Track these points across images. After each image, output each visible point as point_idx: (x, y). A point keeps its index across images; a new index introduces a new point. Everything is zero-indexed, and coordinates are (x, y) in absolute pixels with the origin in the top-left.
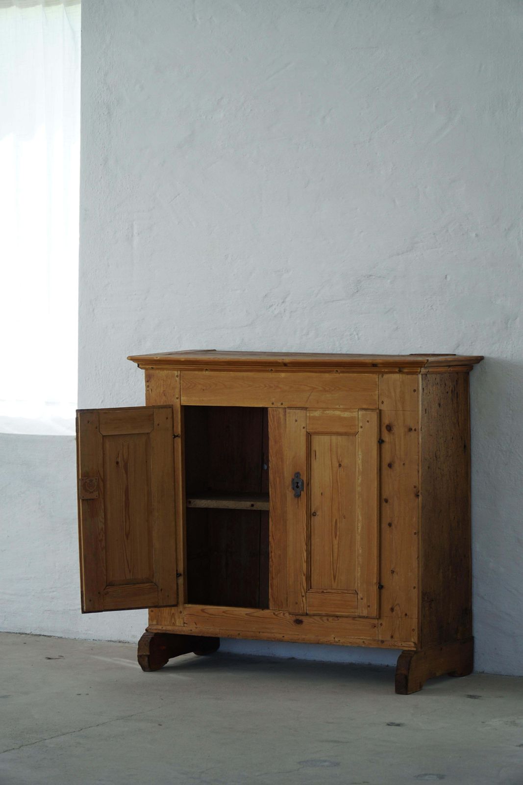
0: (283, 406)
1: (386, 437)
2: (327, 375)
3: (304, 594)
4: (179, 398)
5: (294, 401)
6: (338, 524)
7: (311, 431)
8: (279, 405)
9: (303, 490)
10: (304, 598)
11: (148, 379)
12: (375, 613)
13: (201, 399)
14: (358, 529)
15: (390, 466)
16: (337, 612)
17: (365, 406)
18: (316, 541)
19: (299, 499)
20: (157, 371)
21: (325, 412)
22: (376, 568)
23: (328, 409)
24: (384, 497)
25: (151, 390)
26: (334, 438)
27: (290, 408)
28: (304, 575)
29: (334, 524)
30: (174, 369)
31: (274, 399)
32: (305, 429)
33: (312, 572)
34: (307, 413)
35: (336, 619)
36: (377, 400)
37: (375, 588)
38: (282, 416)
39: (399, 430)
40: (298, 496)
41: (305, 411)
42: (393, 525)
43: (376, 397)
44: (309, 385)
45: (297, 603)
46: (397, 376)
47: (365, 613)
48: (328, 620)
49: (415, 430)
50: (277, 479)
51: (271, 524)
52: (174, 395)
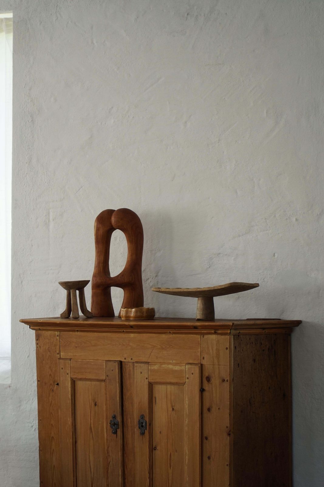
0: (132, 361)
1: (206, 386)
2: (164, 336)
4: (59, 353)
5: (140, 357)
6: (172, 457)
7: (152, 381)
8: (130, 360)
9: (146, 429)
11: (38, 337)
13: (74, 354)
14: (186, 461)
15: (209, 410)
17: (191, 362)
18: (156, 470)
19: (144, 437)
20: (44, 332)
21: (162, 366)
23: (164, 363)
24: (205, 435)
25: (40, 347)
26: (169, 387)
27: (137, 362)
29: (169, 457)
30: (55, 330)
31: (126, 355)
32: (148, 380)
34: (149, 366)
36: (200, 356)
38: (131, 369)
39: (216, 381)
40: (143, 434)
41: (147, 365)
42: (211, 458)
43: (199, 354)
44: (151, 344)
46: (214, 337)
49: (227, 381)
50: (129, 420)
51: (125, 455)
52: (56, 351)
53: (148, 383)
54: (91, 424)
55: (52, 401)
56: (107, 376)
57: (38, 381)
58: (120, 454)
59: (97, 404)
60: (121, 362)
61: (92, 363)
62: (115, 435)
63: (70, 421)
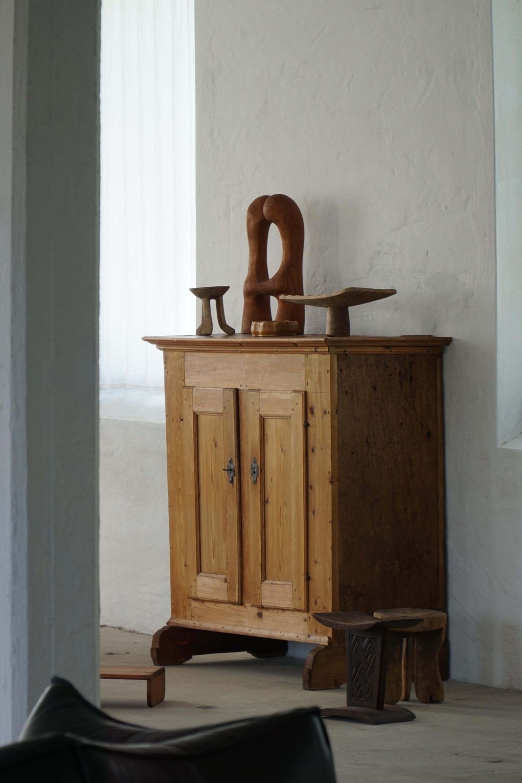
0: (247, 388)
1: (310, 420)
2: (273, 356)
3: (260, 585)
4: (184, 380)
5: (253, 384)
6: (282, 512)
7: (263, 414)
10: (260, 589)
11: (166, 359)
12: (304, 607)
13: (198, 381)
14: (292, 517)
15: (313, 450)
19: (256, 486)
20: (170, 353)
21: (272, 394)
22: (303, 558)
23: (273, 391)
24: (310, 483)
25: (168, 373)
26: (279, 420)
27: (251, 390)
28: (260, 566)
29: (279, 512)
30: (180, 351)
31: (241, 381)
32: (259, 412)
34: (260, 395)
37: (304, 578)
38: (246, 398)
39: (318, 412)
40: (255, 483)
41: (258, 393)
42: (316, 513)
46: (316, 356)
48: (277, 613)
49: (329, 413)
50: (245, 465)
52: (181, 378)
53: (259, 416)
54: (212, 472)
55: (178, 443)
56: (224, 408)
57: (167, 416)
59: (217, 444)
60: (237, 391)
61: (212, 392)
62: (232, 485)
63: (193, 467)
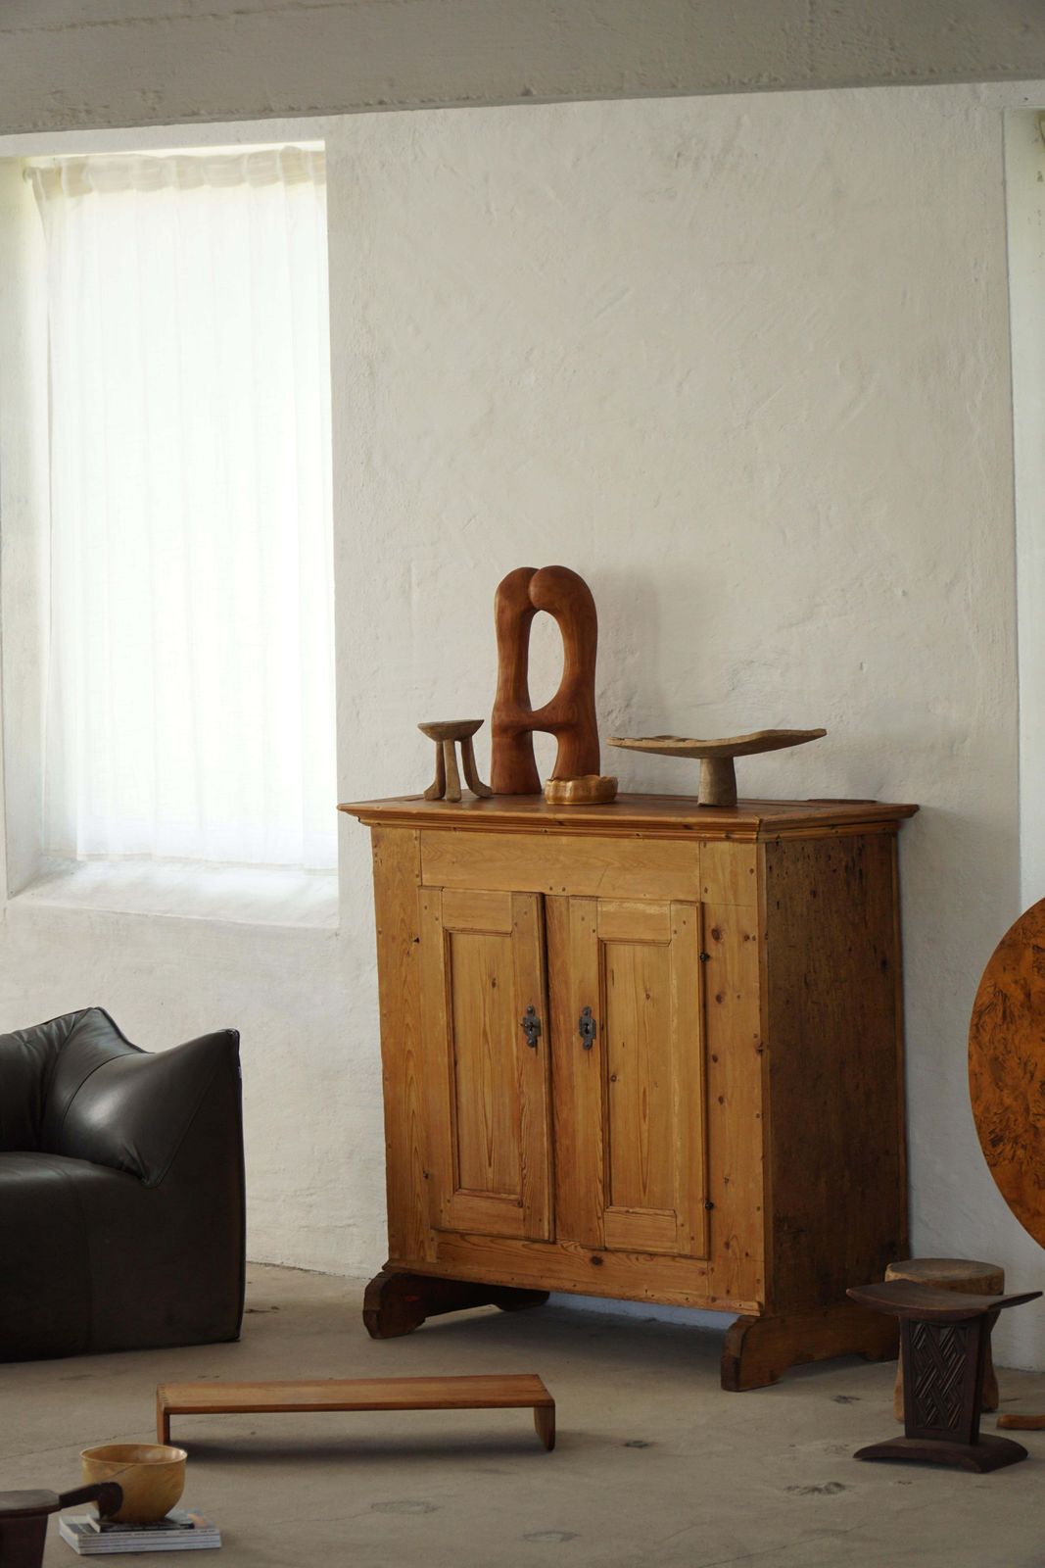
0: (565, 894)
1: (713, 949)
2: (625, 842)
3: (600, 1215)
4: (419, 875)
5: (579, 885)
8: (560, 891)
9: (596, 1037)
10: (601, 1221)
11: (377, 842)
12: (701, 1251)
13: (450, 877)
14: (675, 1105)
15: (719, 999)
16: (648, 1246)
17: (679, 897)
18: (618, 1124)
20: (387, 828)
22: (701, 1173)
23: (628, 899)
24: (711, 1051)
25: (381, 862)
26: (638, 948)
27: (575, 897)
28: (600, 1181)
29: (641, 1095)
30: (411, 827)
31: (552, 881)
32: (596, 933)
33: (613, 1176)
35: (648, 1258)
36: (699, 885)
37: (701, 1206)
38: (564, 909)
40: (588, 1047)
41: (595, 903)
42: (726, 1100)
43: (698, 882)
44: (601, 858)
45: (591, 1230)
46: (726, 846)
47: (687, 1251)
48: (637, 1259)
49: (754, 938)
50: (562, 1017)
51: (555, 1093)
52: (413, 871)
53: (596, 940)
54: (485, 1025)
55: (406, 977)
56: (516, 924)
57: (379, 933)
58: (544, 1089)
59: (496, 982)
60: (543, 896)
61: (486, 898)
62: (534, 1049)
63: (442, 1017)
